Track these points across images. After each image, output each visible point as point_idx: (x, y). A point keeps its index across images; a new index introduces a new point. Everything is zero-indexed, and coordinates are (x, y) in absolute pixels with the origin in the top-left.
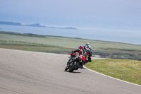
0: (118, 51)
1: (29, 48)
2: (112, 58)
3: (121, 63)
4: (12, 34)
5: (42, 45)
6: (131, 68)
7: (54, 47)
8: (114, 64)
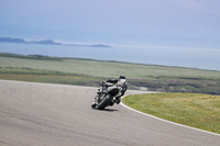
0: (175, 81)
1: (37, 77)
2: (167, 90)
3: (182, 99)
4: (10, 56)
5: (58, 73)
6: (199, 106)
7: (76, 75)
8: (171, 100)
